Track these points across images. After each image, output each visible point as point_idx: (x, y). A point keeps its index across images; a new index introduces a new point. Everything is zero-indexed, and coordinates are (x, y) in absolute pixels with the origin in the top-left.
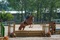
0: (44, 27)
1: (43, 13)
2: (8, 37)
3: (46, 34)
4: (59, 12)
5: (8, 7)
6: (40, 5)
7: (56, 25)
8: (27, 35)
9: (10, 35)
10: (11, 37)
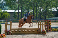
0: (40, 25)
1: (39, 12)
2: (5, 35)
3: (41, 31)
4: (54, 11)
5: (5, 6)
6: (35, 4)
7: (52, 23)
8: (23, 32)
9: (7, 33)
10: (8, 34)
